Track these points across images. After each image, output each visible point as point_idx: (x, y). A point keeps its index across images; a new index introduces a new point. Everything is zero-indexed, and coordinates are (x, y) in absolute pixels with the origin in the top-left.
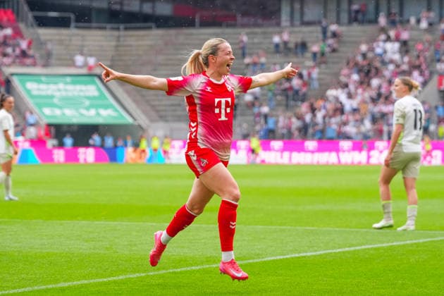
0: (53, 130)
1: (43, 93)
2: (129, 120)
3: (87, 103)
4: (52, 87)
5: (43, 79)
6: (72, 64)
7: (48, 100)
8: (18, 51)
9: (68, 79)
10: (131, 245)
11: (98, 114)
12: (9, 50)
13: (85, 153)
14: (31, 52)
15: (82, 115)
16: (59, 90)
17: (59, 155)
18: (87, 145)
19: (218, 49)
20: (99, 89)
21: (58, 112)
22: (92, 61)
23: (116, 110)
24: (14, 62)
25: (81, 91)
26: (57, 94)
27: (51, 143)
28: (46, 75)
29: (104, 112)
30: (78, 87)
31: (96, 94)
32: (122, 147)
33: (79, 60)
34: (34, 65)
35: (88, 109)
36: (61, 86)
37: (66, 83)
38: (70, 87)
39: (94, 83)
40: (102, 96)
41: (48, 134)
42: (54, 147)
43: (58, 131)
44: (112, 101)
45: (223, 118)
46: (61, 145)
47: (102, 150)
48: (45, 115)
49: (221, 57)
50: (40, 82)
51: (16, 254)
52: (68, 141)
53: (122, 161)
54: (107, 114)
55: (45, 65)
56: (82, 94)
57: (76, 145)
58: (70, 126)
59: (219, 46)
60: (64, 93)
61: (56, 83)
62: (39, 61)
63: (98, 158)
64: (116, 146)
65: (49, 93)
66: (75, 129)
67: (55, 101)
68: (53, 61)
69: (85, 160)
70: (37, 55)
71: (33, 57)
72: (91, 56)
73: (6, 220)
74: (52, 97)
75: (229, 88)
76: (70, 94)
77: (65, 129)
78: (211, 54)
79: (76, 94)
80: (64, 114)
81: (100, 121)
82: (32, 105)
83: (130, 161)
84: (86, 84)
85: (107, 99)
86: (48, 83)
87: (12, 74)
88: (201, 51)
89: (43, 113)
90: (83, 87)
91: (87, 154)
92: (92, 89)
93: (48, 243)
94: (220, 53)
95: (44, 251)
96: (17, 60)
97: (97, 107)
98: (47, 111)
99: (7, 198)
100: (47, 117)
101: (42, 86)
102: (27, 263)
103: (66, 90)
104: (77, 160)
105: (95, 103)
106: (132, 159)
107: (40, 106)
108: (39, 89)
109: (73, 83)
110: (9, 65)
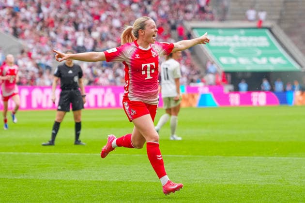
0: (229, 77)
1: (221, 44)
2: (296, 67)
3: (259, 52)
4: (229, 39)
5: (220, 32)
6: (245, 18)
7: (224, 51)
8: (196, 8)
9: (242, 32)
10: (301, 178)
11: (269, 62)
12: (190, 7)
13: (258, 97)
14: (209, 8)
15: (255, 63)
16: (234, 42)
17: (235, 99)
18: (259, 90)
19: (145, 24)
20: (269, 40)
21: (233, 61)
22: (262, 15)
23: (285, 59)
24: (194, 17)
25: (254, 42)
26: (232, 45)
27: (227, 88)
28: (223, 29)
29: (274, 61)
30: (251, 39)
31: (267, 44)
32: (290, 91)
33: (251, 14)
34: (212, 19)
35: (259, 57)
36: (236, 38)
37: (240, 35)
38: (244, 39)
39: (265, 35)
40: (272, 46)
41: (224, 80)
42: (231, 92)
43: (234, 78)
44: (281, 50)
45: (149, 77)
46: (237, 90)
47: (273, 94)
48: (221, 63)
49: (148, 31)
50: (217, 35)
51: (200, 186)
52: (243, 87)
53: (291, 104)
54: (277, 62)
55: (222, 20)
56: (255, 45)
57: (250, 89)
58: (244, 73)
59: (146, 22)
60: (238, 44)
61: (232, 35)
62: (216, 16)
63: (269, 101)
64: (285, 91)
65: (225, 44)
66: (248, 75)
67: (231, 51)
68: (228, 16)
69: (258, 103)
70: (215, 11)
71: (211, 12)
72: (262, 11)
73: (190, 156)
74: (228, 48)
75: (154, 55)
76: (244, 45)
77: (240, 76)
78: (140, 29)
79: (249, 44)
80: (238, 63)
81: (271, 68)
82: (210, 55)
83: (298, 104)
84: (258, 35)
85: (277, 49)
86: (224, 35)
87: (193, 28)
88: (132, 27)
89: (220, 61)
90: (256, 39)
91: (259, 98)
92: (263, 40)
93: (228, 176)
94: (147, 28)
95: (224, 183)
96: (197, 16)
97: (267, 56)
98: (224, 60)
99: (172, 139)
100: (224, 65)
101: (220, 38)
102: (210, 194)
103: (240, 41)
104: (250, 103)
105: (266, 52)
106: (299, 101)
107: (218, 56)
108: (217, 41)
109: (247, 35)
110: (190, 20)
